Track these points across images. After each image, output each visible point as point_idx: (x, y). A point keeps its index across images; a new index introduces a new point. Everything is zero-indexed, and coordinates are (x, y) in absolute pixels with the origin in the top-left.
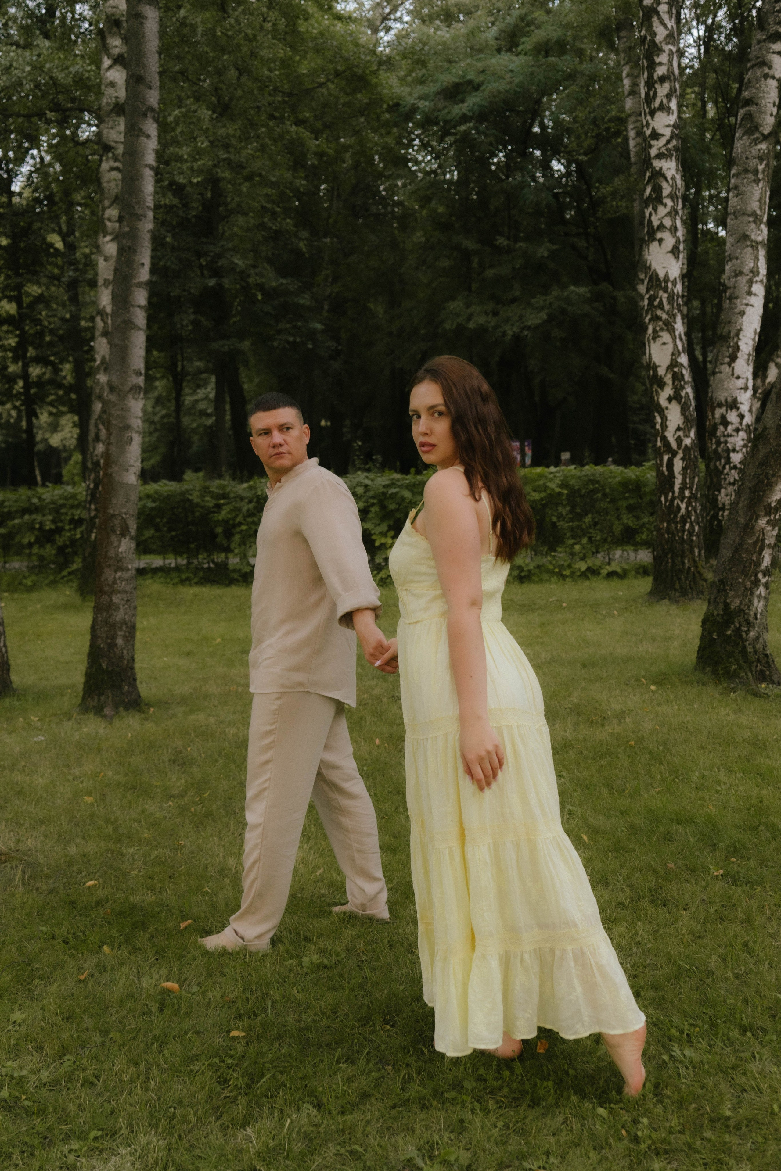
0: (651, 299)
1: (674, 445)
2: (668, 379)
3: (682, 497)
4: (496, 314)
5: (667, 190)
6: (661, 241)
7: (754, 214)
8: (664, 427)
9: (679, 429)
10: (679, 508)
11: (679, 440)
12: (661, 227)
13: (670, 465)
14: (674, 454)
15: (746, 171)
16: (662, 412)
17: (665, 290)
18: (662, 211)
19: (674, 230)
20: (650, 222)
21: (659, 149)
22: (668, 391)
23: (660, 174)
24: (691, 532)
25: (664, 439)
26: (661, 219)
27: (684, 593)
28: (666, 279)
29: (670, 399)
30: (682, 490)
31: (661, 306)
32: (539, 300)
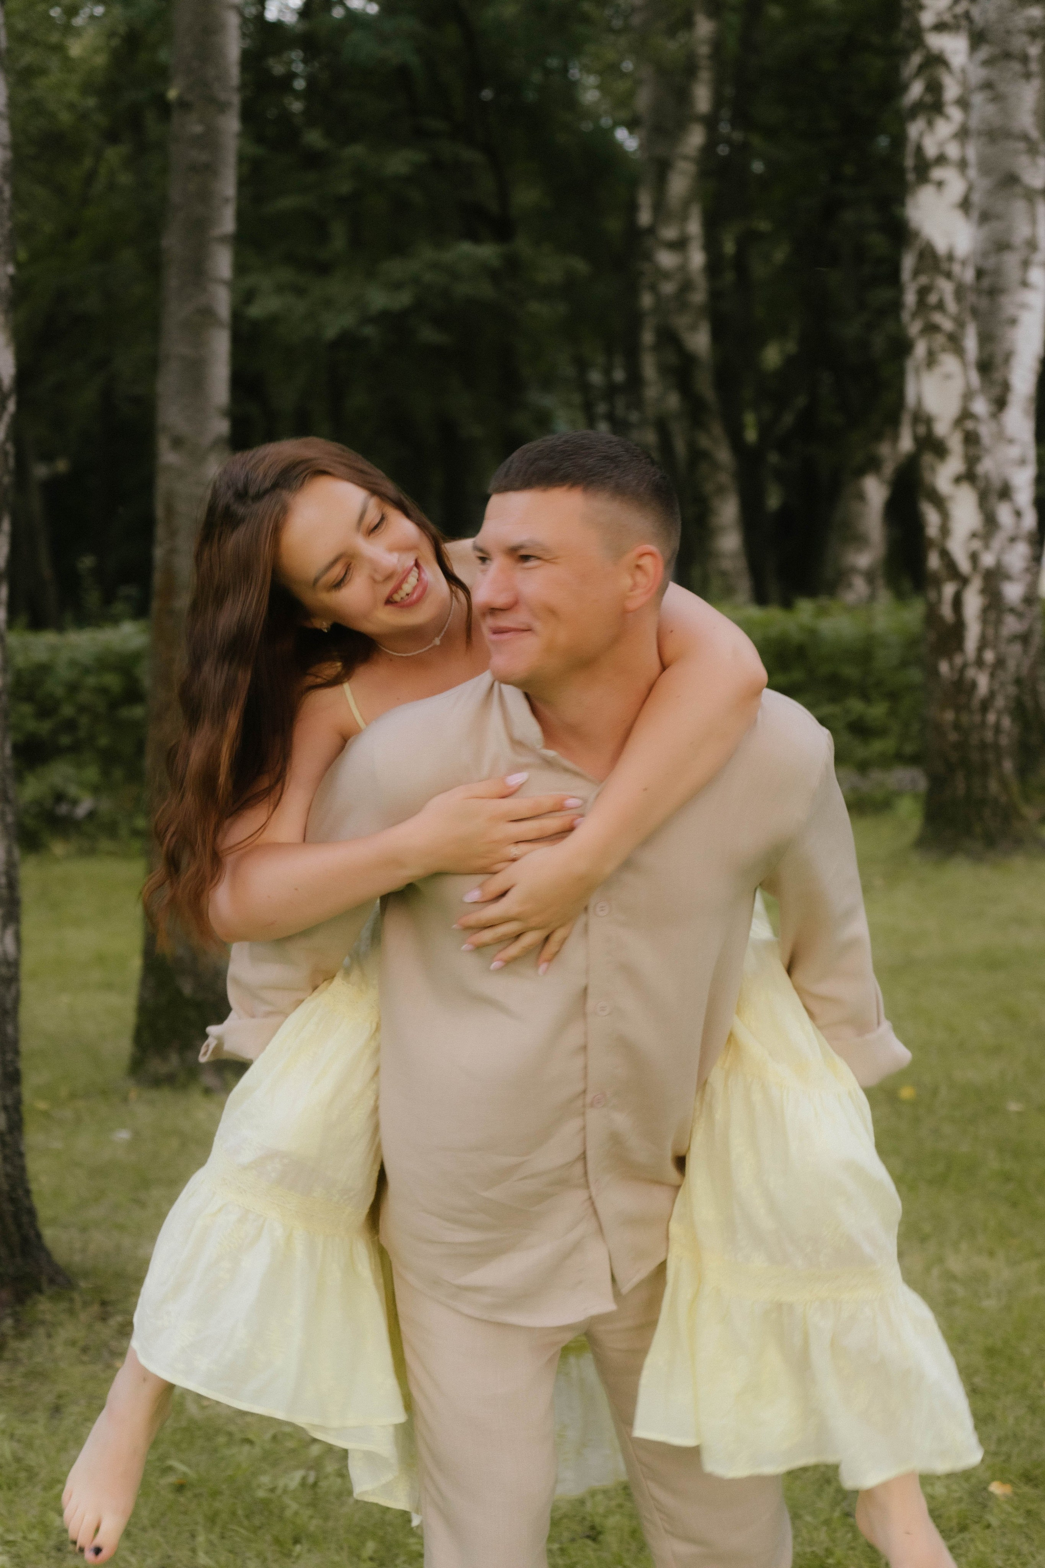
0: (923, 292)
1: (964, 565)
2: (955, 443)
3: (980, 662)
4: (300, 291)
5: (951, 90)
6: (940, 184)
7: (1025, 137)
8: (945, 530)
9: (974, 535)
10: (974, 685)
11: (974, 558)
12: (941, 160)
13: (958, 603)
14: (964, 581)
15: (1007, 55)
16: (939, 502)
17: (949, 275)
18: (944, 129)
19: (963, 164)
20: (919, 149)
21: (939, 14)
22: (954, 465)
23: (936, 61)
24: (997, 729)
25: (945, 555)
26: (941, 144)
27: (991, 841)
28: (951, 257)
29: (958, 480)
30: (981, 649)
31: (940, 306)
32: (396, 268)
